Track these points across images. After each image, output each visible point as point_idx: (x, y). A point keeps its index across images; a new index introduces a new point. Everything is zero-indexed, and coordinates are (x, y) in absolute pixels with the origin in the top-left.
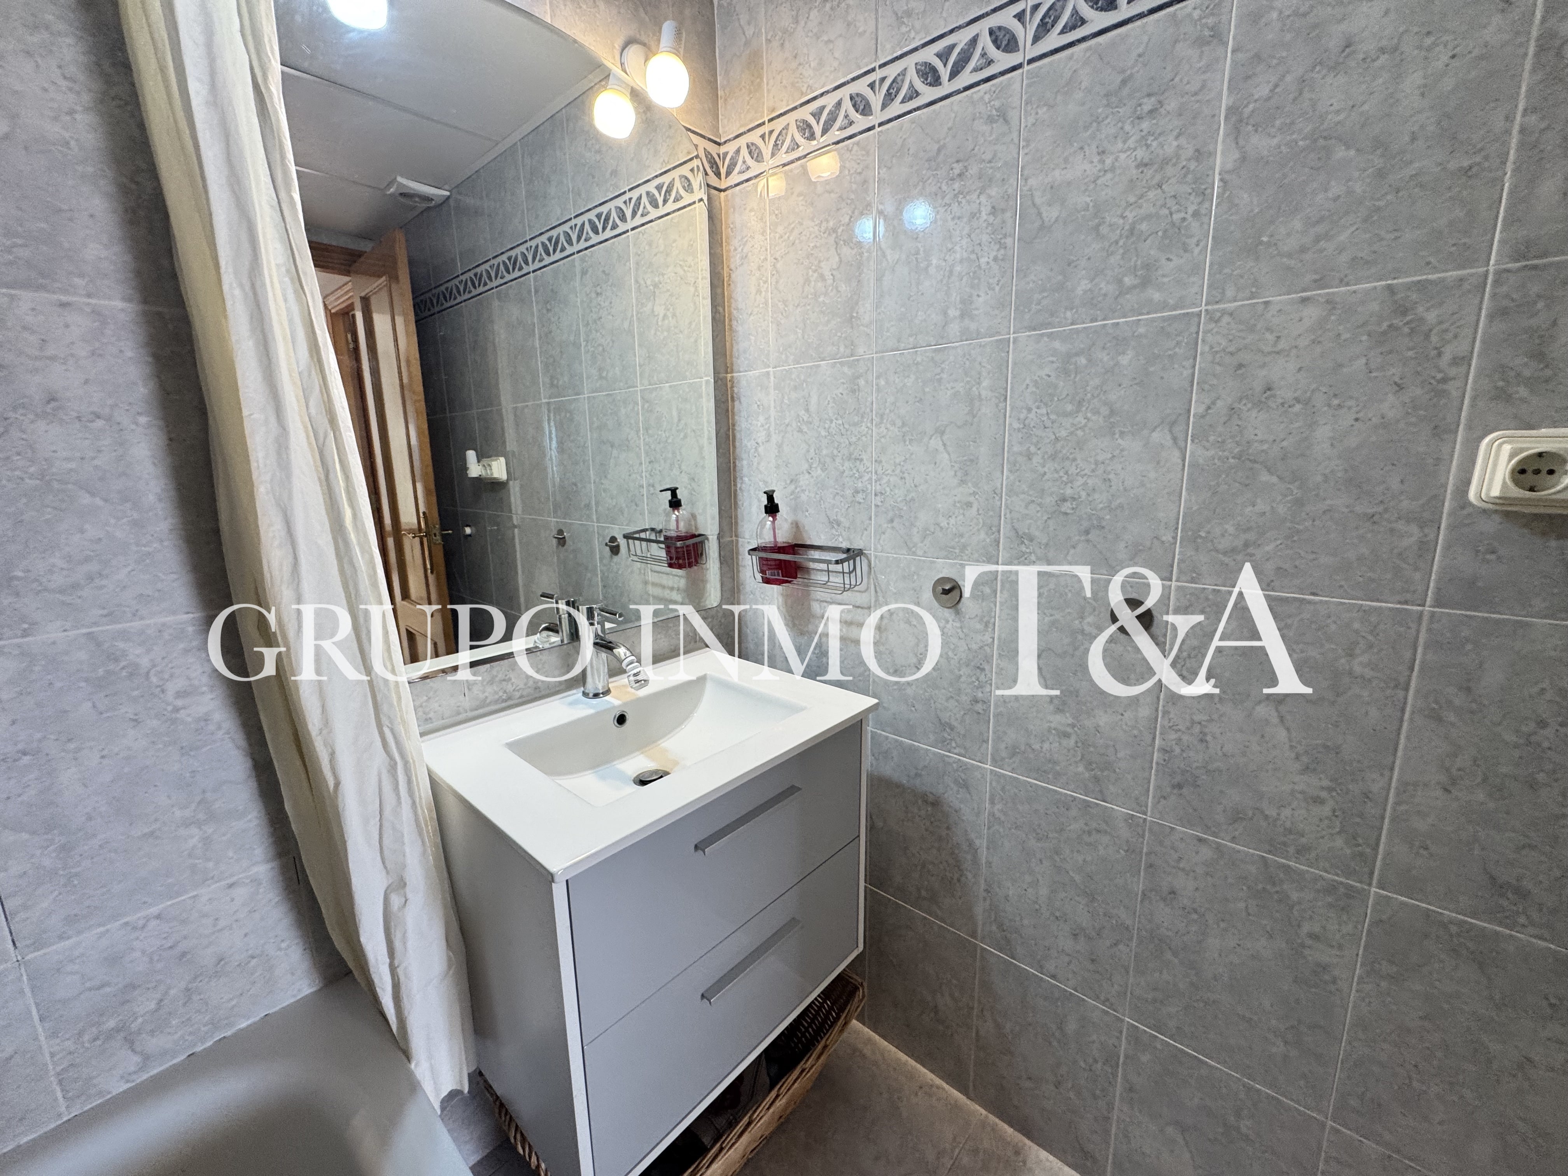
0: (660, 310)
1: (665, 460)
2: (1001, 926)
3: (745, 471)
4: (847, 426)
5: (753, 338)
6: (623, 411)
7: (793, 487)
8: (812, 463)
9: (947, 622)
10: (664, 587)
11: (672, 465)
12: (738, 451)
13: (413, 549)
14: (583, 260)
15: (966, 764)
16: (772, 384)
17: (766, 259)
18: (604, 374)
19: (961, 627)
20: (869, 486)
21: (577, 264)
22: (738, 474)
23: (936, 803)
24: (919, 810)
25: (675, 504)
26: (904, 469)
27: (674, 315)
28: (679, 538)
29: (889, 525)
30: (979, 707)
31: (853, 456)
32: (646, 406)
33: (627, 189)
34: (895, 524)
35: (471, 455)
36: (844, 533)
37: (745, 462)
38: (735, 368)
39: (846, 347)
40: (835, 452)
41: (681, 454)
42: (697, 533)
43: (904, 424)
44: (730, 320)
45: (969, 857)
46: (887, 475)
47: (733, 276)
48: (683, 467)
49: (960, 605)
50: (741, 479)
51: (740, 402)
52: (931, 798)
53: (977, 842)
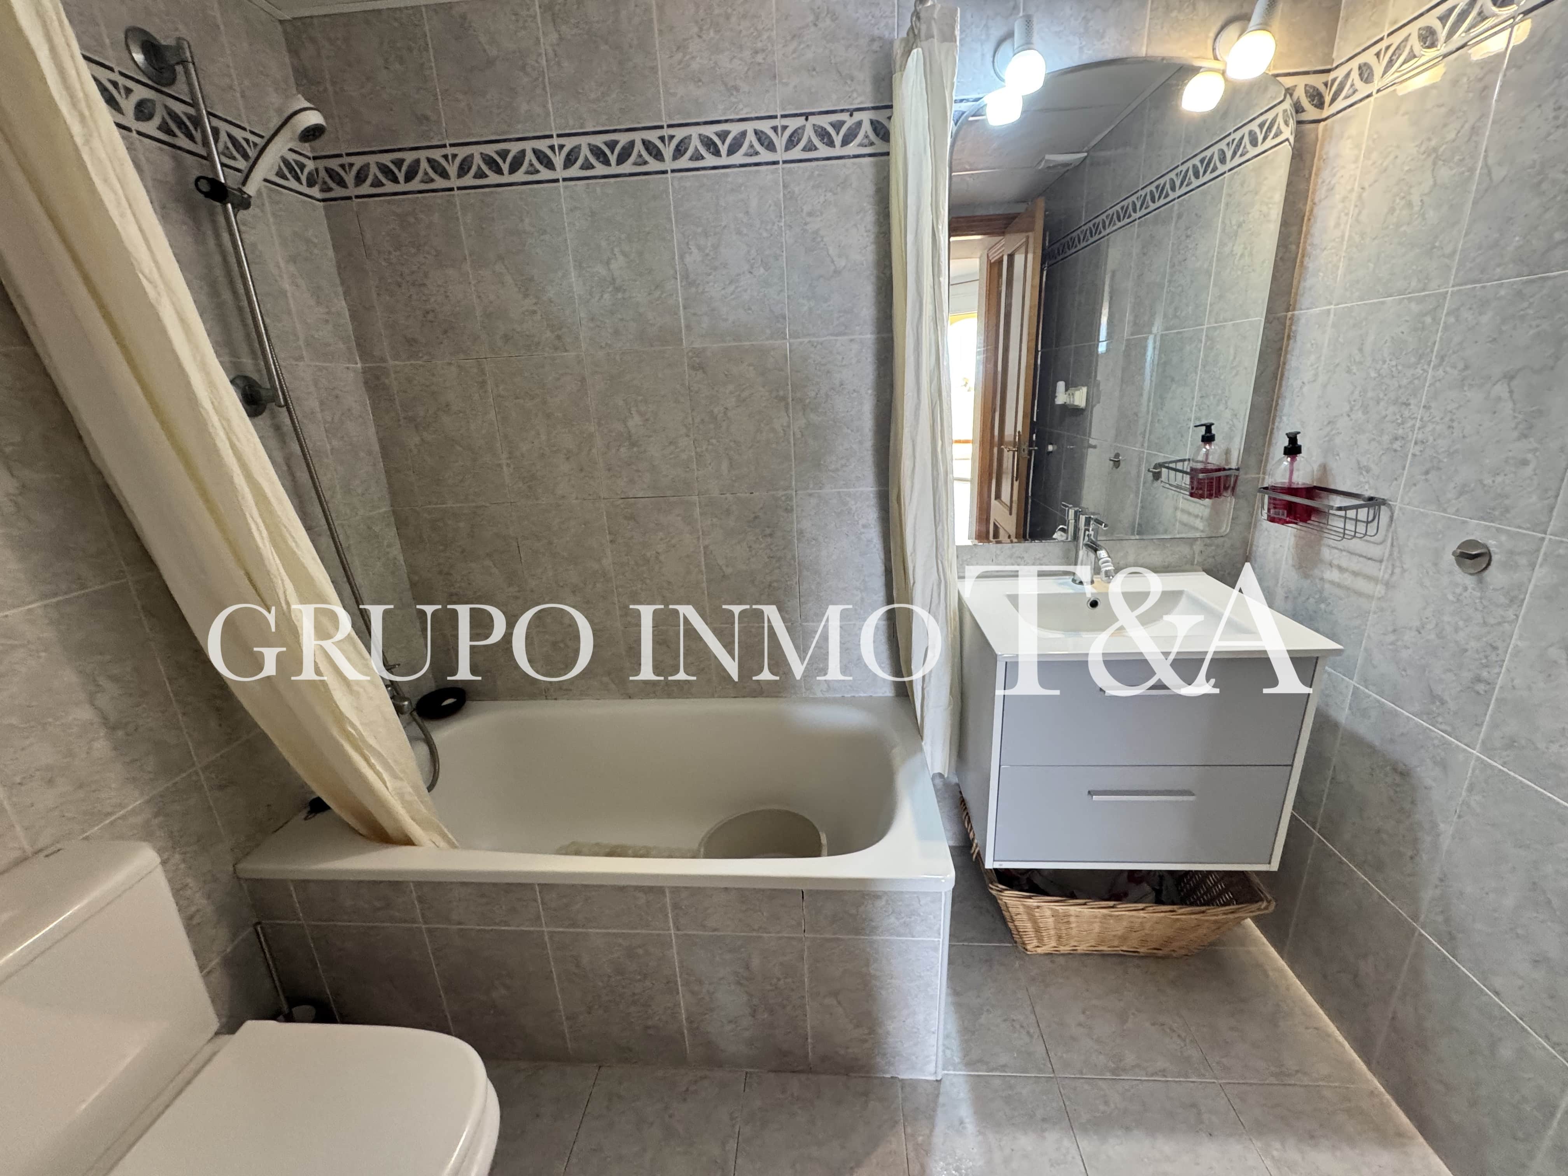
0: (1238, 249)
1: (1215, 396)
2: (1447, 921)
3: (1285, 411)
4: (1400, 368)
5: (1321, 274)
6: (1188, 348)
7: (1329, 428)
8: (1354, 406)
9: (1466, 589)
10: (1189, 514)
11: (1220, 401)
12: (1283, 388)
13: (1009, 459)
14: (1180, 204)
15: (1450, 743)
16: (1330, 322)
17: (1352, 190)
18: (1178, 314)
19: (1481, 598)
20: (1410, 433)
21: (1176, 208)
22: (1278, 413)
23: (1405, 773)
24: (1386, 775)
25: (1208, 438)
26: (1454, 417)
27: (1251, 254)
28: (1205, 471)
29: (1423, 477)
30: (1481, 687)
31: (1400, 401)
32: (1208, 343)
33: (1232, 130)
34: (1429, 476)
35: (1061, 385)
36: (1371, 481)
37: (1287, 402)
38: (1298, 306)
39: (1419, 281)
40: (1381, 395)
41: (1230, 391)
42: (1227, 467)
43: (1466, 367)
44: (1303, 256)
45: (1428, 839)
46: (1433, 423)
47: (1315, 211)
48: (1229, 403)
49: (1487, 572)
50: (1281, 418)
51: (1295, 341)
52: (1401, 767)
53: (1442, 826)
